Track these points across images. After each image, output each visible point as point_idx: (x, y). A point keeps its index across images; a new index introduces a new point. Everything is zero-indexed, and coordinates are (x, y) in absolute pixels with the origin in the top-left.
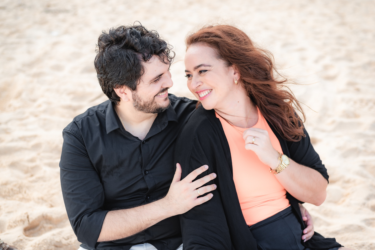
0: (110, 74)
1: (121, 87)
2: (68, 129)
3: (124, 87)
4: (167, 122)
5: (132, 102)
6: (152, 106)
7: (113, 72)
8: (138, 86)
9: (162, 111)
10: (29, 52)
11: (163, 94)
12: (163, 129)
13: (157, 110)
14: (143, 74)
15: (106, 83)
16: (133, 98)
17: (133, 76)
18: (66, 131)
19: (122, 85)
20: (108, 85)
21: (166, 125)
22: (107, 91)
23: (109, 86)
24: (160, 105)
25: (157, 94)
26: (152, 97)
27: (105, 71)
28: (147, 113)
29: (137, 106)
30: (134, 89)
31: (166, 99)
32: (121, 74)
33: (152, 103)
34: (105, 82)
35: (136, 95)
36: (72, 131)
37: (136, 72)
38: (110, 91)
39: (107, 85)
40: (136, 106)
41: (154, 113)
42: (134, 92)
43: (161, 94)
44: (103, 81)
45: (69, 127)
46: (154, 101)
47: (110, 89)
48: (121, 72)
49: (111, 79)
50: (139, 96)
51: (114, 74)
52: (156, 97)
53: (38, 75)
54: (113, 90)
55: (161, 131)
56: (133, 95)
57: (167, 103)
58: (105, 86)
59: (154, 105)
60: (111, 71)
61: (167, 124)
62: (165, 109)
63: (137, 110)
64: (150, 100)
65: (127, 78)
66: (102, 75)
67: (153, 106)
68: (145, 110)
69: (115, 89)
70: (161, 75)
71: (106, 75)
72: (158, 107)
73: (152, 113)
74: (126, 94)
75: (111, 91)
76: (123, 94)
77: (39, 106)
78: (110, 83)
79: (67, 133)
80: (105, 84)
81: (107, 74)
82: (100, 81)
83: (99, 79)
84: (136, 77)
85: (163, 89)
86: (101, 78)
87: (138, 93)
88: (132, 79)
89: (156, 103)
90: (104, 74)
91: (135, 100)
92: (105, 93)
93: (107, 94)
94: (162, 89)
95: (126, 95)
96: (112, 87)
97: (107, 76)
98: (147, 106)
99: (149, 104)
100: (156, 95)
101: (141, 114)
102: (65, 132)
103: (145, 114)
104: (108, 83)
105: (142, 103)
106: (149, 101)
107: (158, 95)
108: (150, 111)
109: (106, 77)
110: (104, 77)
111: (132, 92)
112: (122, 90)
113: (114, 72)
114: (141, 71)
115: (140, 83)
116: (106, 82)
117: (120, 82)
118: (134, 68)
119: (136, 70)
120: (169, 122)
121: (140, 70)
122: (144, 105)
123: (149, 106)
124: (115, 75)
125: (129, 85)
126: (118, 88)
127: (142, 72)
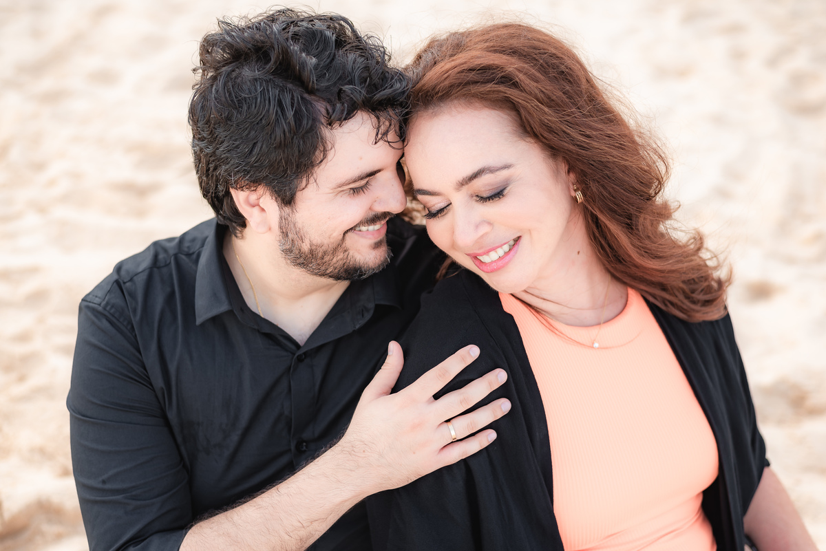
0: (225, 144)
1: (250, 187)
2: (97, 299)
3: (261, 190)
4: (371, 306)
5: (278, 239)
6: (335, 260)
7: (236, 140)
8: (299, 195)
9: (362, 275)
10: (36, 34)
11: (371, 228)
12: (357, 327)
13: (346, 271)
14: (321, 161)
15: (211, 169)
16: (281, 228)
17: (292, 164)
18: (91, 304)
19: (255, 182)
20: (217, 176)
21: (368, 316)
22: (211, 191)
23: (217, 180)
24: (358, 259)
25: (355, 226)
26: (337, 234)
27: (211, 133)
28: (316, 274)
29: (290, 251)
30: (287, 199)
31: (377, 245)
32: (256, 150)
33: (335, 250)
34: (208, 163)
35: (290, 219)
36: (108, 308)
37: (301, 154)
38: (221, 194)
39: (212, 176)
40: (287, 252)
41: (337, 277)
42: (287, 210)
43: (364, 228)
44: (204, 160)
45: (100, 294)
46: (344, 245)
47: (221, 188)
48: (259, 145)
49: (226, 161)
50: (299, 225)
51: (237, 147)
52: (349, 234)
53: (53, 97)
54: (228, 194)
55: (351, 331)
56: (281, 218)
57: (378, 257)
58: (207, 176)
59: (340, 256)
60: (231, 138)
61: (372, 312)
62: (371, 273)
63: (289, 261)
64: (332, 240)
65: (272, 165)
66: (203, 144)
67: (337, 260)
68: (313, 266)
69: (232, 191)
70: (372, 174)
71: (214, 145)
72: (351, 263)
73: (330, 277)
74: (263, 210)
75: (224, 196)
76: (256, 211)
77: (52, 183)
78: (222, 170)
79: (93, 310)
80: (208, 170)
81: (217, 144)
82: (198, 160)
83: (195, 153)
84: (298, 167)
85: (373, 213)
86: (201, 150)
87: (297, 215)
88: (285, 171)
89: (345, 251)
90: (211, 143)
91: (285, 234)
92: (205, 196)
93: (212, 200)
94: (371, 214)
95: (264, 214)
96: (227, 184)
97: (218, 149)
98: (320, 255)
99: (325, 253)
100: (351, 229)
101: (300, 276)
102: (88, 307)
103: (312, 277)
104: (215, 169)
105: (306, 247)
106: (326, 242)
107: (357, 229)
108: (328, 272)
109: (214, 152)
110: (208, 151)
111: (281, 208)
112: (253, 197)
113: (237, 143)
114: (317, 153)
115: (309, 186)
116: (212, 166)
117: (252, 173)
118: (295, 141)
119: (301, 146)
120: (377, 306)
121: (315, 148)
122: (311, 251)
123: (327, 258)
124: (239, 150)
125: (274, 187)
126: (242, 188)
127: (319, 154)
